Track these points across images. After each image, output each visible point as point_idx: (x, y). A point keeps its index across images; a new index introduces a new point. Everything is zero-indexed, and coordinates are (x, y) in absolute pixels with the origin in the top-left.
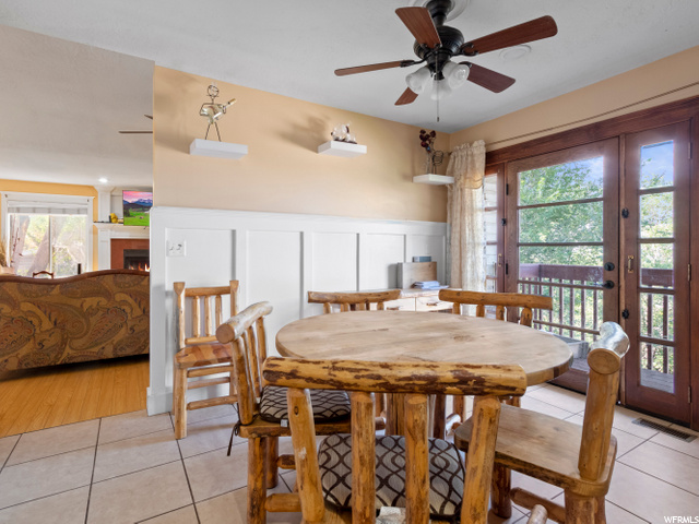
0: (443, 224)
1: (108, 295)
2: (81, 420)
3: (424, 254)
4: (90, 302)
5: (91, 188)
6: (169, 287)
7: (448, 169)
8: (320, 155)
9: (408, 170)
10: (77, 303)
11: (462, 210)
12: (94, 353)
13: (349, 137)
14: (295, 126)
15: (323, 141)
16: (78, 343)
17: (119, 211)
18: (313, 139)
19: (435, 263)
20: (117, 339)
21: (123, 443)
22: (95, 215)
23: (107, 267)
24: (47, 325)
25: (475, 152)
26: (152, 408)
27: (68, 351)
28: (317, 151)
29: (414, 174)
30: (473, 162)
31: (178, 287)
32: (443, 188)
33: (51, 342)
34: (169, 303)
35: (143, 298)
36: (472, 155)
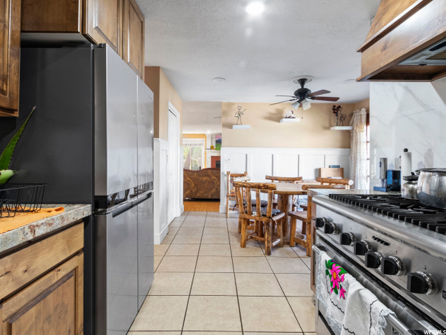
0: (348, 149)
1: (210, 177)
2: (202, 211)
3: (336, 164)
4: (205, 178)
5: (204, 135)
6: (226, 173)
7: (351, 122)
8: (281, 123)
9: (327, 125)
10: (201, 178)
11: (356, 143)
12: (205, 196)
13: (293, 116)
14: (271, 114)
15: (282, 118)
16: (201, 192)
17: (214, 144)
18: (277, 117)
19: (343, 169)
20: (212, 192)
21: (213, 216)
22: (206, 146)
23: (210, 167)
24: (193, 185)
25: (362, 114)
26: (221, 211)
27: (198, 194)
28: (279, 122)
29: (331, 126)
30: (361, 119)
31: (228, 173)
32: (349, 132)
33: (194, 190)
34: (226, 178)
35: (219, 178)
36: (361, 115)
